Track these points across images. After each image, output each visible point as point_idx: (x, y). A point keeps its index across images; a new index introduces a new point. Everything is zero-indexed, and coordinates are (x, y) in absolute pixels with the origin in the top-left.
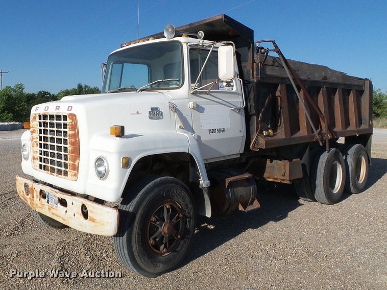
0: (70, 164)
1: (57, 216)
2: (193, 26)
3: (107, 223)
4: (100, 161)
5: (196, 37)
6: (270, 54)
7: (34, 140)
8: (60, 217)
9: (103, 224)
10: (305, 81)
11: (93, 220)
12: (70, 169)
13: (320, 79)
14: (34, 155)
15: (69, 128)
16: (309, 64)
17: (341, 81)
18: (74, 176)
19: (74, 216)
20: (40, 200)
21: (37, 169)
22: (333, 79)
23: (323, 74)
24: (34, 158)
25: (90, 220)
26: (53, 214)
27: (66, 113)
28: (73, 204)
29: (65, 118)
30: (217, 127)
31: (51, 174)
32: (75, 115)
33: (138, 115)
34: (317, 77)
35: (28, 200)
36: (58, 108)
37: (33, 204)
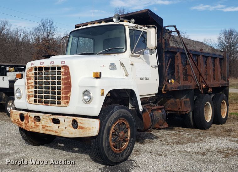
0: (63, 96)
1: (50, 131)
2: (128, 15)
3: (92, 128)
4: (86, 93)
5: (130, 22)
6: (173, 34)
7: (29, 85)
8: (53, 131)
9: (90, 129)
10: (191, 51)
11: (82, 128)
12: (63, 99)
13: (199, 50)
14: (29, 94)
15: (63, 74)
16: (193, 41)
17: (211, 52)
18: (66, 103)
19: (66, 128)
20: (34, 123)
21: (32, 103)
22: (206, 50)
23: (201, 47)
24: (29, 96)
25: (79, 128)
26: (47, 130)
27: (60, 65)
28: (65, 121)
29: (59, 68)
30: (144, 77)
31: (45, 105)
32: (68, 67)
33: (104, 67)
34: (198, 49)
35: (23, 125)
36: (52, 62)
37: (27, 126)
